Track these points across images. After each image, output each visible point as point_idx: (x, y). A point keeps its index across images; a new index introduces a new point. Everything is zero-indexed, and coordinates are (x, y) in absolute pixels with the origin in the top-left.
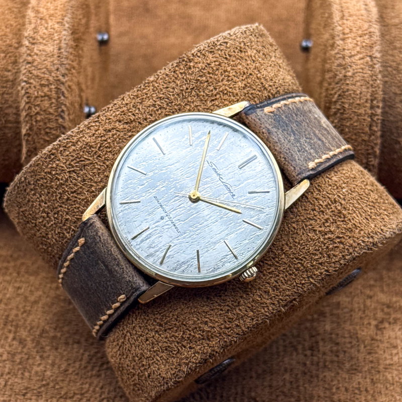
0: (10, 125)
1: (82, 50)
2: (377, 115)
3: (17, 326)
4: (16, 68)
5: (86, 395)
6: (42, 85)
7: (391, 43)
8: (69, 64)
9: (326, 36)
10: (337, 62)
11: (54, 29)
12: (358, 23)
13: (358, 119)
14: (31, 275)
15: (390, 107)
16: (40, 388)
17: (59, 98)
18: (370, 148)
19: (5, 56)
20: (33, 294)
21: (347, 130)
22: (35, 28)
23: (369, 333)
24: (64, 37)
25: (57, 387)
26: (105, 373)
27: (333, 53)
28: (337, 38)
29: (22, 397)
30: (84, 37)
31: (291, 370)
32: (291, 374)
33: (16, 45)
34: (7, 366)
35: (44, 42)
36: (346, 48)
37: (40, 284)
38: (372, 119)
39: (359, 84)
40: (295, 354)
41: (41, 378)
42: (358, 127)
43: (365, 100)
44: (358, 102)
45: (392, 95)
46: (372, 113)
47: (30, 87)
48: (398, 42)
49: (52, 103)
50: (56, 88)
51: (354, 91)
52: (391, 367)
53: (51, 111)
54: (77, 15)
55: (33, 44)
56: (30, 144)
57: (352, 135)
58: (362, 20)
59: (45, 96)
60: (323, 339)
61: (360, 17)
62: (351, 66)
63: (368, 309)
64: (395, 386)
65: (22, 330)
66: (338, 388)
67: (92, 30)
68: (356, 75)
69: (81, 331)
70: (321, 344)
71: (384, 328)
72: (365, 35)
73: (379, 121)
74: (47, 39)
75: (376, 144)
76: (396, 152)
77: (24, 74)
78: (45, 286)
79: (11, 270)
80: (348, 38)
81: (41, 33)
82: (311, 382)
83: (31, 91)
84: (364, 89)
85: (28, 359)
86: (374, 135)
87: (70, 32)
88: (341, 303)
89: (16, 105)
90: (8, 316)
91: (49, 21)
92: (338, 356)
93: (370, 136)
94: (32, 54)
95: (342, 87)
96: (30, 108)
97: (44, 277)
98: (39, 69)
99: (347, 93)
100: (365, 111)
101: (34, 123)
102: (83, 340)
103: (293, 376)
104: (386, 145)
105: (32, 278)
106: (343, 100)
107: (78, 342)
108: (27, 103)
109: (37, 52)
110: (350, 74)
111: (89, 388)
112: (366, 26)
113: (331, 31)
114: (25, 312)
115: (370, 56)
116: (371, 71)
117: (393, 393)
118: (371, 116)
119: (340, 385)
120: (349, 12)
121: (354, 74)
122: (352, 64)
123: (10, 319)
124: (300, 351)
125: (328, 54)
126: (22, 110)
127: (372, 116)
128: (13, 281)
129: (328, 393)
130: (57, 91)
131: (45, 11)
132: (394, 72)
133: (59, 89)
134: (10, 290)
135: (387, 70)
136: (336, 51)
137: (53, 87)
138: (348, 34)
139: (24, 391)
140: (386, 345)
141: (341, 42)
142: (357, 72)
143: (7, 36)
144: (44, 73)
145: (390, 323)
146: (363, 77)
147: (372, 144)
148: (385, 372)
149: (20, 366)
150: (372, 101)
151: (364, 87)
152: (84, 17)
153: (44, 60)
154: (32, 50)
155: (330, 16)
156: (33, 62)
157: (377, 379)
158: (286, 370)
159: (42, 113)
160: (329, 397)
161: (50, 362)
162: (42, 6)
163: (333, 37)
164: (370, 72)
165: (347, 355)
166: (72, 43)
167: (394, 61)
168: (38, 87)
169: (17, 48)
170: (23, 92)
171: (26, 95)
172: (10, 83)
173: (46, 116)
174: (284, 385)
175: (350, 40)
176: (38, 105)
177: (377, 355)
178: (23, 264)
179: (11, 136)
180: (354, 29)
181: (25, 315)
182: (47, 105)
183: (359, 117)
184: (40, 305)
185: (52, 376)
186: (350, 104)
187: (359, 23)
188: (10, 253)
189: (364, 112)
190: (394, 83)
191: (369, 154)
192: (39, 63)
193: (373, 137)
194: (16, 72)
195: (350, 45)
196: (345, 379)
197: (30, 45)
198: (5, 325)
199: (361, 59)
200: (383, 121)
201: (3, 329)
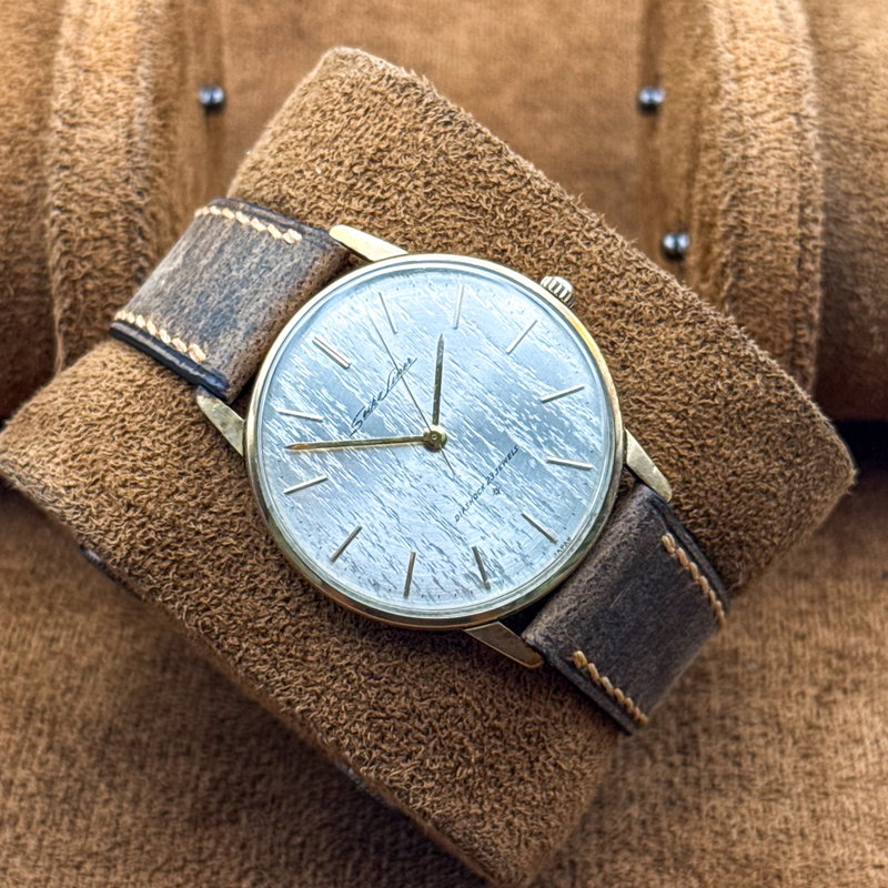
0: (26, 299)
1: (175, 133)
2: (814, 238)
3: (53, 722)
4: (36, 175)
5: (209, 863)
6: (95, 215)
7: (836, 87)
8: (151, 168)
9: (701, 75)
10: (727, 128)
11: (115, 92)
12: (767, 45)
13: (775, 247)
14: (78, 610)
15: (838, 222)
16: (110, 850)
17: (132, 240)
18: (799, 307)
19: (12, 151)
20: (84, 652)
21: (751, 270)
22: (74, 92)
23: (802, 713)
24: (139, 110)
25: (147, 848)
26: (249, 815)
27: (716, 108)
28: (724, 78)
29: (74, 872)
30: (177, 104)
31: (643, 796)
32: (642, 806)
33: (34, 126)
34: (37, 806)
35: (96, 120)
36: (744, 97)
37: (99, 630)
38: (803, 247)
39: (773, 172)
40: (648, 762)
41: (112, 828)
42: (775, 264)
43: (787, 207)
44: (773, 210)
45: (840, 196)
46: (803, 235)
47: (69, 219)
48: (850, 86)
49: (118, 253)
50: (125, 220)
51: (765, 188)
52: (851, 783)
53: (117, 268)
54: (162, 59)
55: (73, 126)
56: (71, 341)
57: (762, 281)
58: (776, 39)
59: (102, 238)
60: (705, 730)
61: (771, 33)
62: (756, 136)
63: (798, 662)
64: (862, 823)
65: (65, 728)
66: (742, 832)
67: (191, 84)
68: (768, 154)
69: (190, 728)
70: (703, 739)
71: (835, 702)
72: (783, 69)
73: (819, 251)
74: (101, 115)
75: (812, 300)
76: (852, 319)
77: (55, 192)
78: (109, 634)
79: (34, 601)
80: (748, 76)
81: (87, 102)
82: (683, 821)
83: (71, 228)
84: (785, 184)
85: (82, 790)
86: (807, 280)
87: (151, 98)
88: (741, 650)
89: (37, 255)
90: (33, 700)
91: (105, 76)
92: (739, 765)
93: (800, 282)
94: (72, 148)
95: (739, 180)
96: (70, 264)
97: (106, 615)
98: (88, 180)
99: (749, 193)
100: (789, 229)
101: (81, 297)
102: (196, 746)
103: (647, 808)
104: (830, 303)
105: (80, 618)
106: (741, 208)
107: (188, 753)
108: (64, 254)
109: (83, 143)
110: (753, 152)
111: (216, 847)
112: (784, 50)
113: (711, 64)
114: (69, 689)
115: (796, 114)
116: (799, 145)
117: (858, 839)
118: (801, 241)
119: (748, 826)
120: (747, 23)
121: (763, 152)
122: (759, 132)
123: (38, 706)
124: (660, 757)
125: (705, 114)
126: (54, 269)
127: (803, 239)
128: (40, 624)
129: (721, 843)
130: (128, 227)
131: (94, 53)
132: (845, 149)
133: (131, 221)
134: (34, 644)
135: (829, 145)
136: (724, 105)
137: (118, 218)
138: (746, 68)
139: (79, 859)
140: (838, 737)
141: (734, 86)
142: (768, 149)
143: (13, 106)
144: (98, 189)
145: (845, 691)
146: (783, 158)
147: (804, 300)
148: (840, 794)
149: (66, 806)
150: (802, 208)
151: (784, 179)
152: (176, 60)
153: (98, 161)
154: (70, 140)
155: (708, 31)
156: (73, 166)
157: (822, 811)
158: (631, 798)
159: (96, 273)
160: (724, 852)
161: (129, 795)
162: (88, 41)
163: (715, 75)
164: (796, 148)
165: (759, 761)
166: (156, 121)
167: (843, 126)
168: (86, 219)
169: (35, 133)
170: (55, 230)
171: (63, 237)
172: (24, 209)
173: (106, 281)
174: (629, 828)
175: (752, 82)
176: (88, 258)
177: (820, 759)
178: (59, 587)
179: (29, 321)
180: (760, 59)
181: (69, 697)
182: (107, 258)
183: (777, 244)
184: (101, 675)
185: (134, 825)
186: (758, 216)
187: (769, 45)
188: (28, 564)
189: (785, 233)
190: (844, 170)
191: (797, 321)
192: (87, 168)
193: (806, 285)
194: (36, 186)
195: (752, 91)
196: (756, 811)
197: (65, 129)
198: (28, 719)
199: (776, 120)
200: (825, 251)
201: (25, 727)
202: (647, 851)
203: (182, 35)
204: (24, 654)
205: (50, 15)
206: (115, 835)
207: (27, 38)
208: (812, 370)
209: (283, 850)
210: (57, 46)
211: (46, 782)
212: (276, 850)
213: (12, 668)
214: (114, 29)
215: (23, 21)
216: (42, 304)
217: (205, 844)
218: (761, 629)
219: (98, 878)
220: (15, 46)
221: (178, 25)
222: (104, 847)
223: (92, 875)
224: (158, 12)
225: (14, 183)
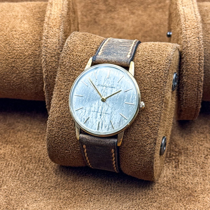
0: (38, 75)
2: (202, 63)
3: (44, 162)
4: (40, 49)
6: (52, 56)
7: (207, 31)
9: (178, 29)
10: (183, 40)
11: (56, 31)
13: (194, 65)
15: (207, 59)
18: (199, 78)
19: (35, 44)
21: (189, 70)
22: (47, 31)
23: (201, 160)
24: (61, 35)
25: (63, 185)
26: (84, 180)
27: (181, 36)
28: (183, 30)
34: (41, 178)
35: (52, 37)
36: (187, 34)
38: (200, 65)
39: (193, 49)
41: (56, 182)
42: (194, 69)
43: (196, 57)
44: (193, 57)
45: (208, 54)
47: (46, 57)
51: (191, 53)
54: (65, 25)
55: (47, 38)
56: (47, 82)
57: (191, 72)
58: (194, 21)
59: (53, 61)
61: (193, 20)
62: (190, 42)
65: (46, 163)
68: (192, 46)
70: (180, 165)
71: (208, 158)
72: (196, 28)
73: (203, 66)
77: (43, 52)
79: (40, 138)
80: (188, 29)
81: (50, 34)
82: (176, 181)
83: (47, 59)
84: (196, 52)
85: (50, 175)
86: (201, 72)
87: (63, 33)
88: (189, 148)
89: (40, 66)
90: (40, 158)
91: (54, 28)
92: (188, 170)
93: (199, 72)
94: (47, 43)
95: (186, 51)
96: (47, 67)
98: (50, 49)
99: (188, 54)
100: (196, 61)
101: (49, 73)
103: (168, 178)
104: (206, 77)
106: (186, 57)
108: (46, 64)
109: (49, 42)
110: (189, 45)
112: (196, 24)
113: (180, 27)
115: (198, 37)
118: (199, 64)
119: (190, 182)
120: (188, 18)
123: (41, 159)
125: (179, 37)
126: (43, 68)
127: (199, 63)
131: (52, 24)
135: (206, 43)
136: (183, 35)
137: (57, 57)
141: (185, 31)
142: (192, 45)
143: (35, 35)
144: (52, 51)
146: (195, 46)
147: (200, 76)
150: (199, 57)
153: (52, 45)
154: (47, 41)
155: (180, 20)
156: (47, 47)
158: (165, 177)
159: (52, 68)
161: (60, 176)
162: (50, 21)
163: (181, 29)
164: (198, 44)
165: (192, 170)
166: (64, 37)
167: (209, 39)
168: (50, 57)
169: (40, 40)
170: (43, 60)
171: (45, 61)
172: (38, 56)
174: (164, 182)
175: (189, 31)
176: (50, 65)
177: (205, 169)
179: (39, 79)
180: (191, 26)
182: (54, 65)
185: (61, 181)
186: (190, 59)
187: (192, 23)
191: (198, 80)
192: (50, 47)
193: (200, 73)
194: (40, 51)
195: (189, 32)
196: (191, 179)
197: (46, 39)
198: (39, 161)
199: (194, 39)
200: (205, 66)
201: (38, 163)
202: (168, 186)
203: (70, 20)
204: (38, 149)
205: (43, 17)
206: (57, 183)
207: (38, 21)
208: (202, 91)
209: (91, 186)
210: (44, 23)
211: (42, 173)
212: (90, 186)
213: (35, 151)
214: (56, 19)
215: (37, 18)
216: (41, 75)
217: (75, 185)
218: (193, 144)
219: (53, 191)
220: (36, 23)
221: (69, 18)
222: (54, 185)
223: (52, 190)
224: (65, 15)
225: (35, 51)
